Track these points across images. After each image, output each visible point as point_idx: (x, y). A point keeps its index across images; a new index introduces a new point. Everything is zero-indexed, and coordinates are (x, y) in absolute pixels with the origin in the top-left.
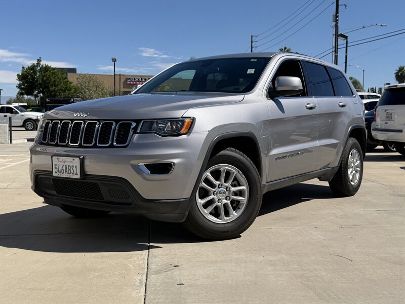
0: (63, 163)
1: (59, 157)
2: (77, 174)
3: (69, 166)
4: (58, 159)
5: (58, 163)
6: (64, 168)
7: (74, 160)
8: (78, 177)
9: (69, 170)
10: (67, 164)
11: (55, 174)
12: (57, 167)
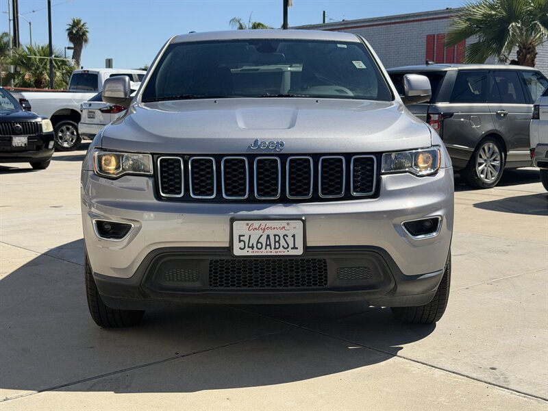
0: (260, 232)
1: (250, 222)
2: (294, 248)
3: (275, 236)
4: (248, 224)
5: (247, 233)
6: (263, 240)
7: (288, 224)
8: (300, 252)
9: (275, 242)
10: (271, 233)
11: (237, 252)
12: (246, 239)
